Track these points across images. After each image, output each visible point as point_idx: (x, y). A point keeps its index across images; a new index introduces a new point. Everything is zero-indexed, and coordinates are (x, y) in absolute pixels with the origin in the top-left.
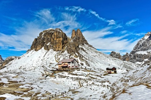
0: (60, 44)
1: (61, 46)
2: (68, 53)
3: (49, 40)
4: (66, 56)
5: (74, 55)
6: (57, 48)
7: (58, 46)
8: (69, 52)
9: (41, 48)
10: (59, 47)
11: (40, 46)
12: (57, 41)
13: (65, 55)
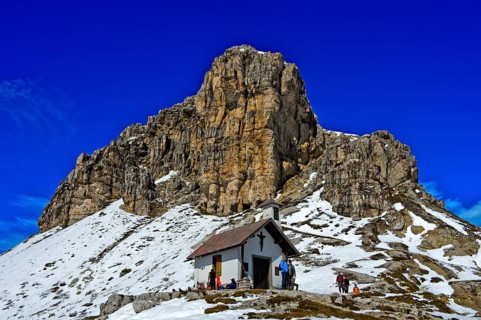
0: (260, 144)
1: (265, 167)
2: (342, 210)
3: (179, 150)
4: (326, 232)
5: (418, 221)
6: (232, 186)
7: (236, 170)
8: (356, 202)
9: (104, 205)
10: (245, 177)
11: (97, 187)
12: (230, 130)
13: (306, 229)
